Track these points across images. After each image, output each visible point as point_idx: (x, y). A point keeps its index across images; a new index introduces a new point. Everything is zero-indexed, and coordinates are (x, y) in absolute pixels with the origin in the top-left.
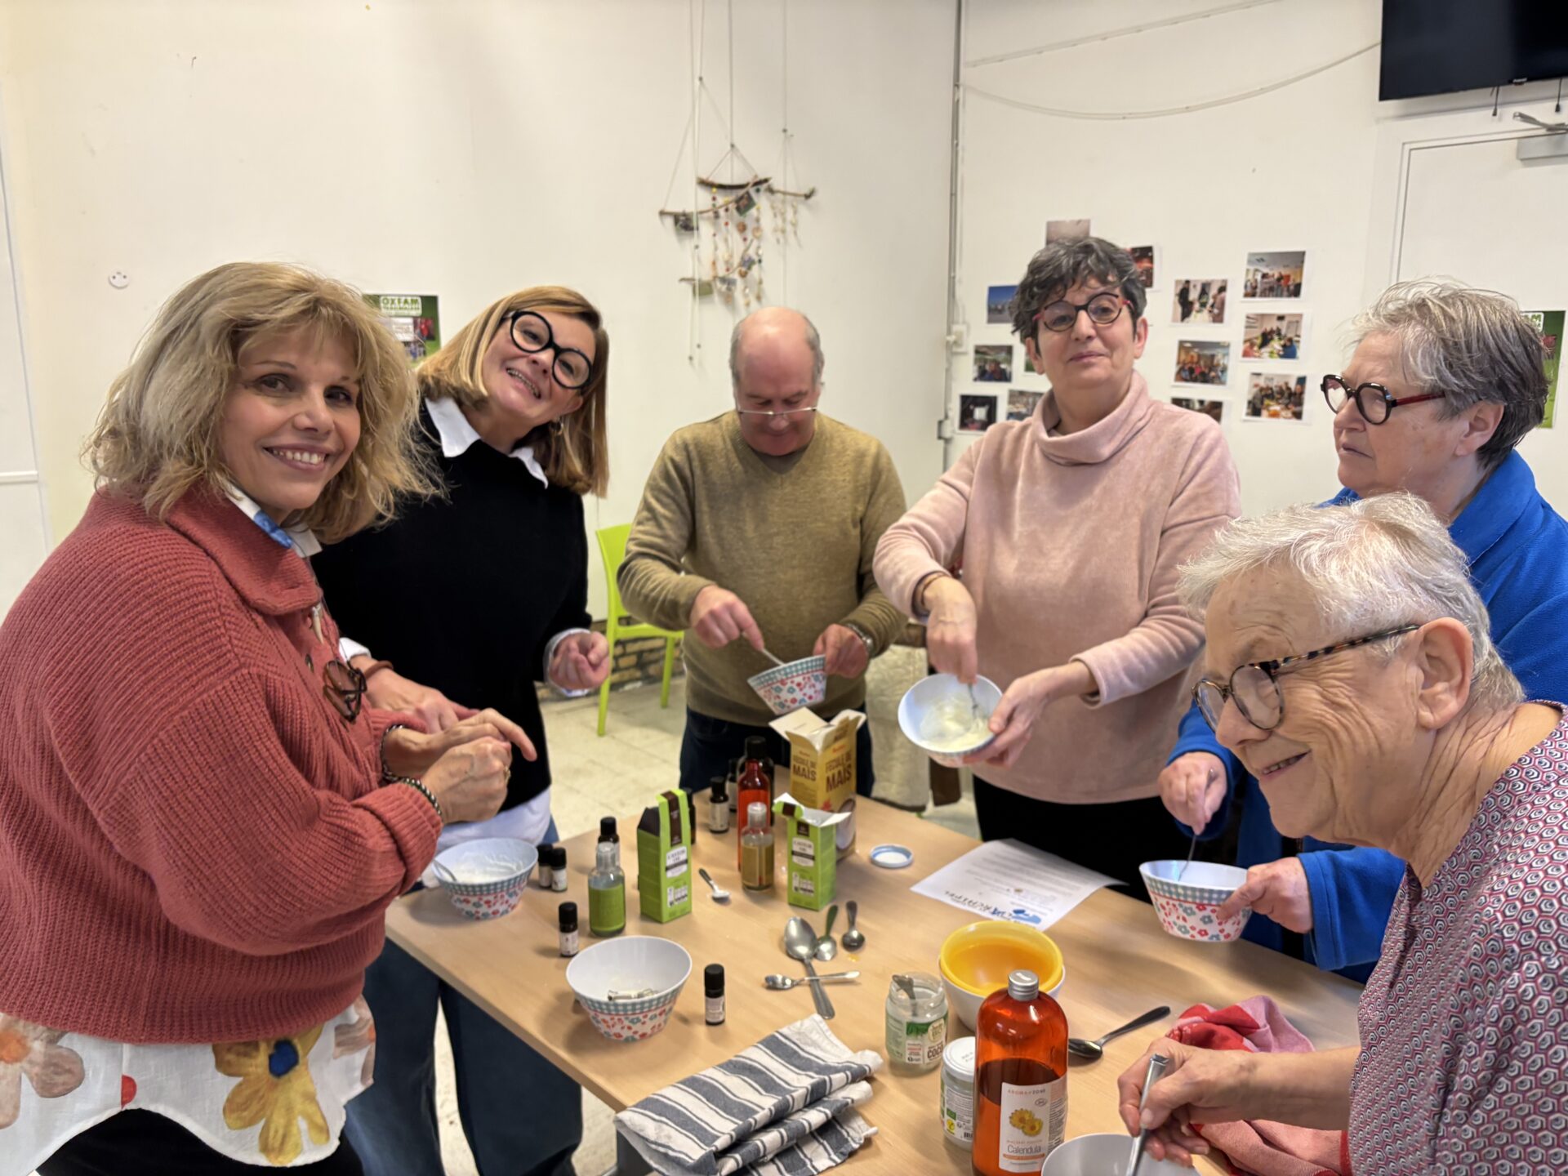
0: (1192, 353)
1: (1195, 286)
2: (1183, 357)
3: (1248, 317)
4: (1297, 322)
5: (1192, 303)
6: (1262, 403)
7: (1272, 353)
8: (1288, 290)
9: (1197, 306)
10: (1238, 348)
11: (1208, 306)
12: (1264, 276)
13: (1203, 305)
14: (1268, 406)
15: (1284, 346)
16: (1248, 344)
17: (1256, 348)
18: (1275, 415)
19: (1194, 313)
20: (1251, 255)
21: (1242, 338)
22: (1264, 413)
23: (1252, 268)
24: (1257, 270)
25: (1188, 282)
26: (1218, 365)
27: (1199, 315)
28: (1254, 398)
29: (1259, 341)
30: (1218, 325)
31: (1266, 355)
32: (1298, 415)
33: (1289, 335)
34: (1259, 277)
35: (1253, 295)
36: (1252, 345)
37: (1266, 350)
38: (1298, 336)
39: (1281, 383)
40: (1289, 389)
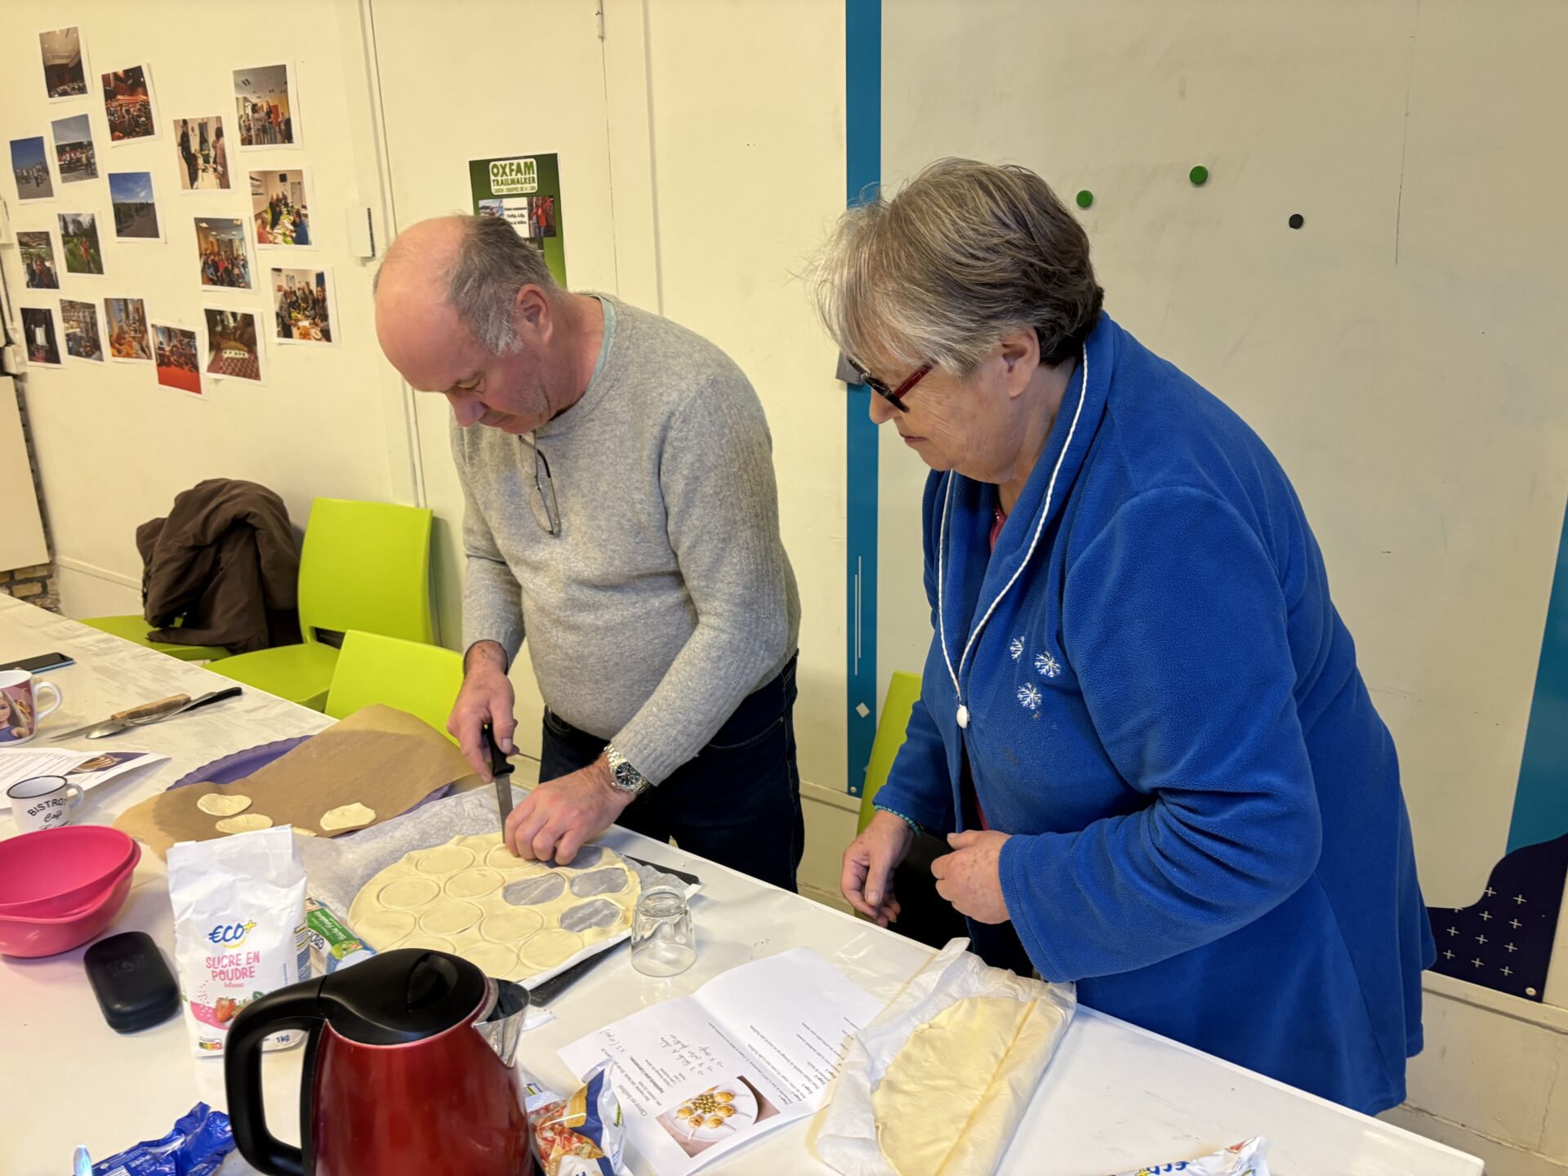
0: (211, 239)
1: (193, 130)
2: (204, 246)
3: (252, 178)
4: (299, 183)
5: (195, 157)
6: (290, 317)
7: (284, 234)
8: (280, 132)
9: (200, 161)
10: (250, 229)
11: (212, 160)
12: (255, 108)
13: (206, 161)
14: (298, 320)
15: (294, 224)
16: (260, 221)
17: (268, 228)
18: (305, 335)
19: (200, 172)
20: (237, 73)
21: (252, 214)
22: (295, 331)
23: (240, 96)
24: (246, 100)
25: (185, 122)
26: (238, 256)
27: (205, 174)
28: (281, 308)
29: (268, 217)
30: (225, 191)
31: (280, 238)
32: (326, 335)
33: (297, 207)
34: (249, 111)
35: (250, 143)
36: (264, 223)
37: (278, 230)
38: (304, 207)
39: (303, 285)
40: (311, 292)
